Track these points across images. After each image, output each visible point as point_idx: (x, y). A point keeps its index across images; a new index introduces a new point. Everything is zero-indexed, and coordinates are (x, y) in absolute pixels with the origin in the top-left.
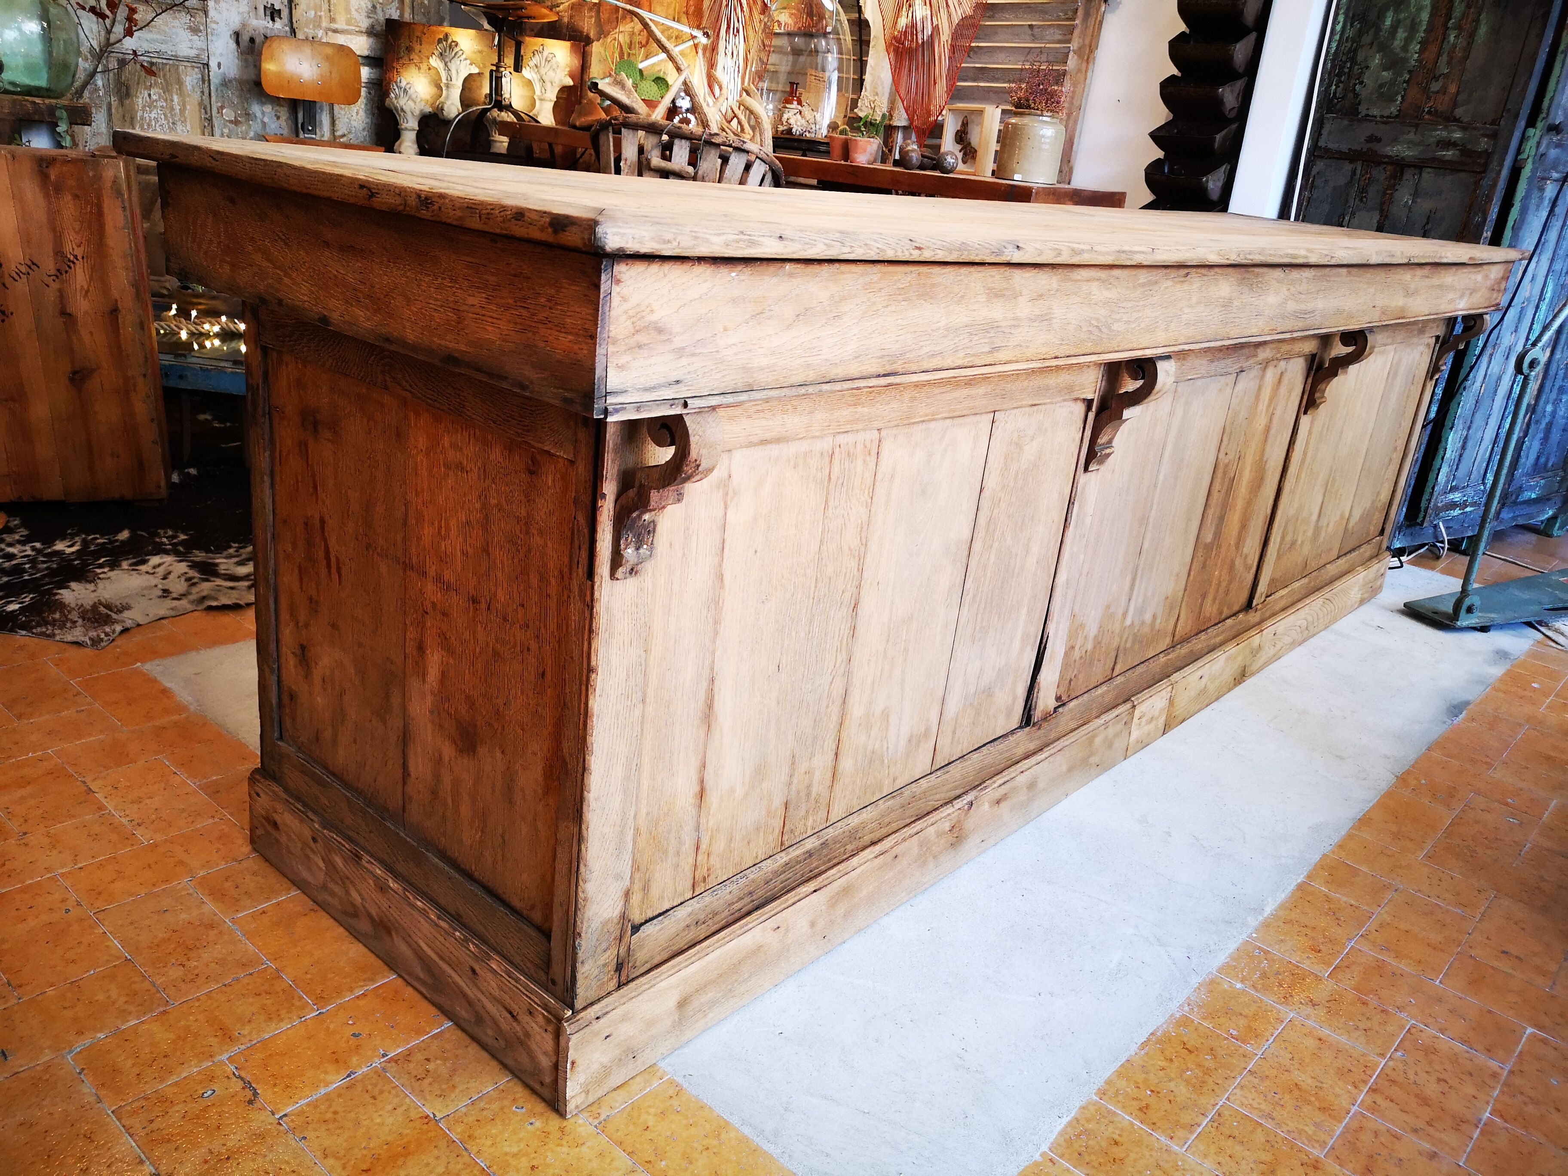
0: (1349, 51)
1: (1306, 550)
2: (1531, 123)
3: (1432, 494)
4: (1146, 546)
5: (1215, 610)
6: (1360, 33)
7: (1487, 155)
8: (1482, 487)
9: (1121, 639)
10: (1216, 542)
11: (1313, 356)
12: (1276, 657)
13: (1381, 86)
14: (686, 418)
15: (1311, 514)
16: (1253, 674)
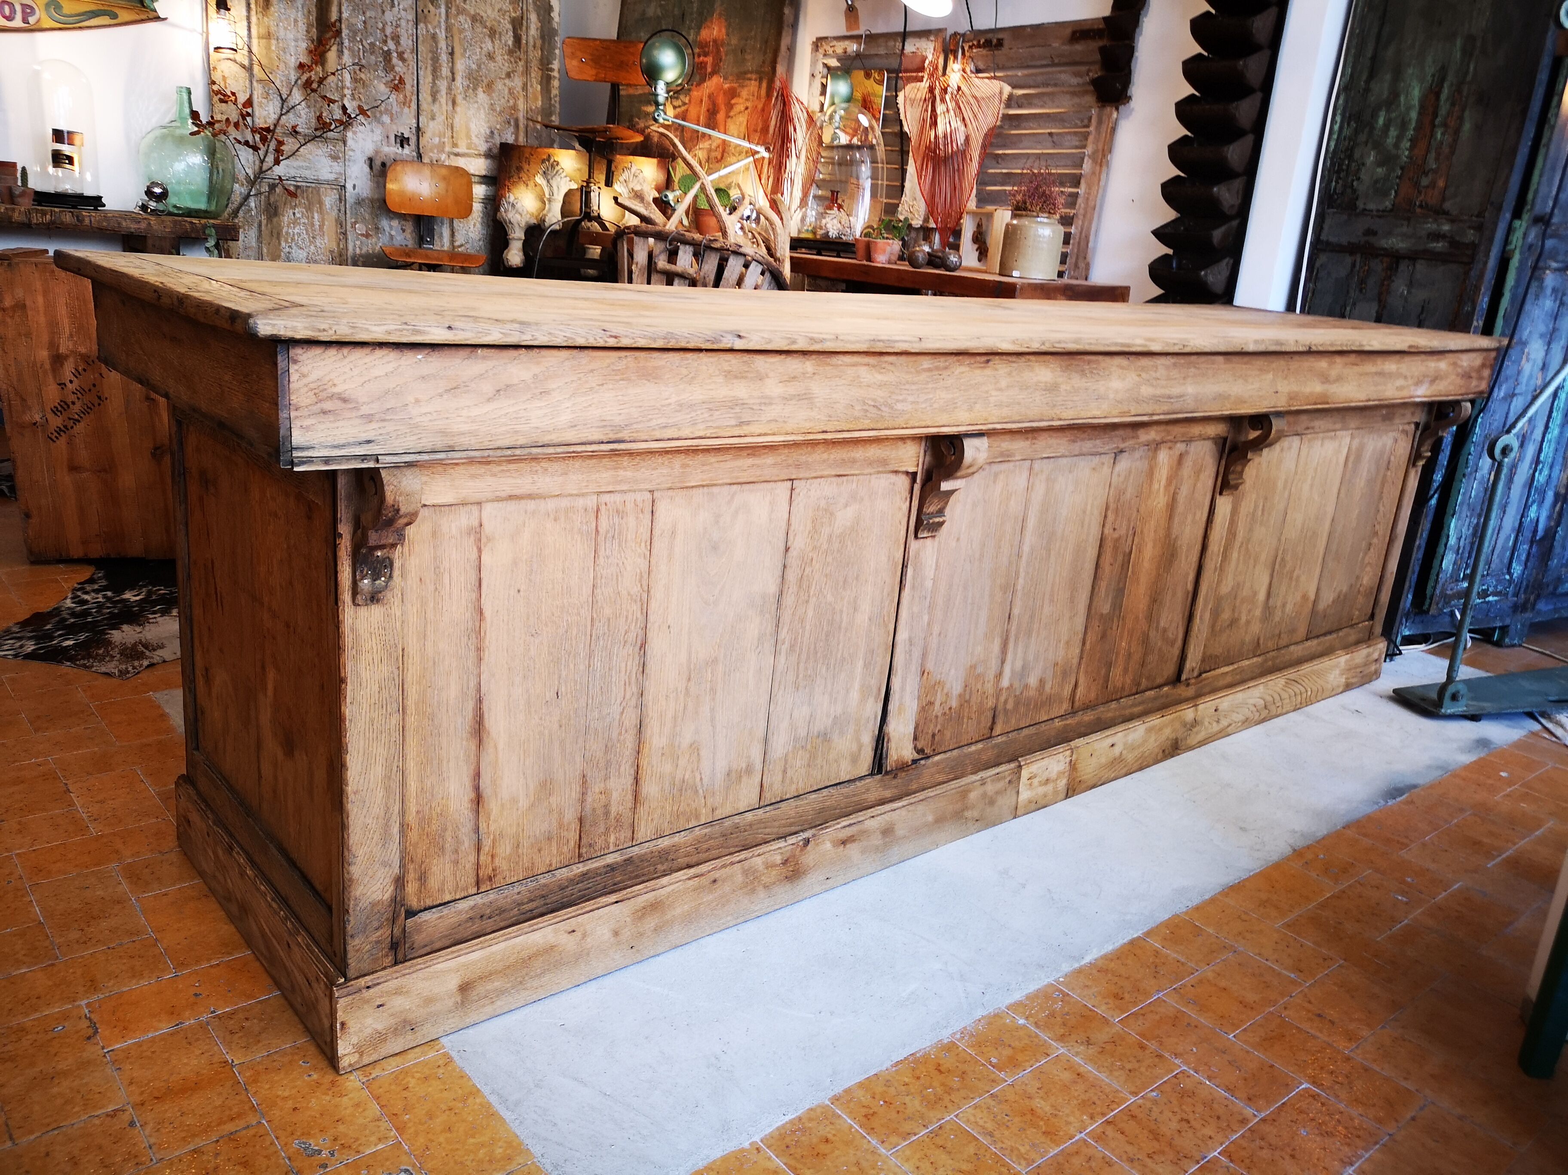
0: (1347, 149)
1: (1256, 628)
2: (1517, 214)
3: (1437, 581)
4: (1016, 611)
5: (1128, 681)
6: (1356, 132)
7: (1474, 246)
8: (1507, 577)
9: (997, 699)
10: (1117, 612)
11: (1225, 439)
12: (1223, 734)
13: (1376, 182)
14: (383, 473)
15: (1255, 594)
16: (1191, 748)
